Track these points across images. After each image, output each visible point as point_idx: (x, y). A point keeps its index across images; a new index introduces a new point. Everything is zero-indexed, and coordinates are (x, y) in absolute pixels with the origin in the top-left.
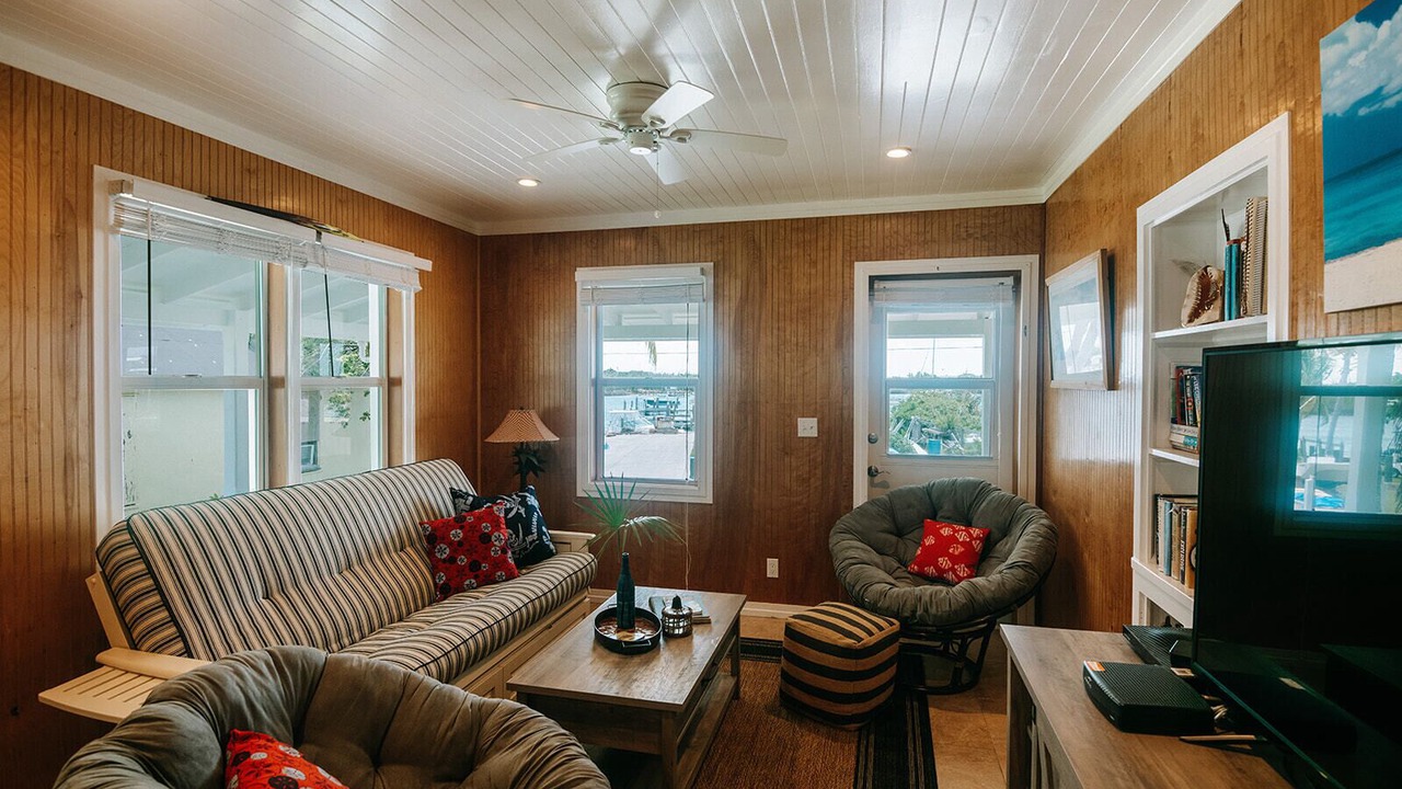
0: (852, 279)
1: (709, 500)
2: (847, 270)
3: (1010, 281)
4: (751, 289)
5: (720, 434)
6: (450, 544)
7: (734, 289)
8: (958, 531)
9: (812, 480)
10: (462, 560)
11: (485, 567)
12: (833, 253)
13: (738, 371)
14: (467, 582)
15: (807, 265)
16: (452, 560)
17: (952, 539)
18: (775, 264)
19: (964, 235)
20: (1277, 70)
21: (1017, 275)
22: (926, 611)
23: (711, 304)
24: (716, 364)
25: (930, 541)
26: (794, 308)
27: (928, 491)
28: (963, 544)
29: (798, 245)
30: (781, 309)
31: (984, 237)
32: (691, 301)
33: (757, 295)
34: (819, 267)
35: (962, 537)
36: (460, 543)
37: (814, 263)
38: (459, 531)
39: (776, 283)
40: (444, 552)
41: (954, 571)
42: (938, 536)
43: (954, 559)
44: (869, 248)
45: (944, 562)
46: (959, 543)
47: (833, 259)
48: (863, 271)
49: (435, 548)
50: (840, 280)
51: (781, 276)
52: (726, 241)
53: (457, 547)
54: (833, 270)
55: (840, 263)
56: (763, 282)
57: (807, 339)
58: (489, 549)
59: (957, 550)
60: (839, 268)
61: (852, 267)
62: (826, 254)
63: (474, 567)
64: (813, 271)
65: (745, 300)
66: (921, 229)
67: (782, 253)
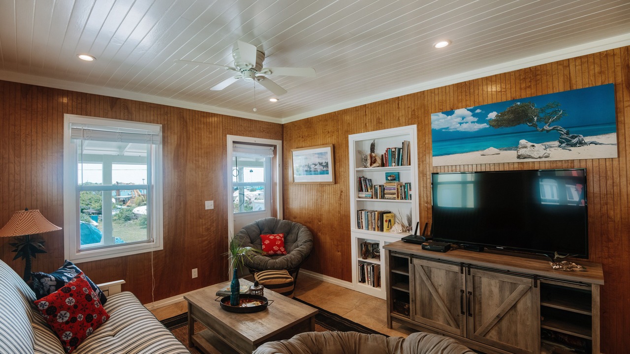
0: (226, 141)
1: (162, 248)
2: (224, 137)
3: (273, 148)
4: (182, 141)
5: (167, 213)
6: (68, 309)
7: (174, 139)
8: (276, 236)
9: (212, 228)
10: (80, 317)
11: (95, 316)
12: (218, 130)
13: (176, 180)
14: (88, 331)
15: (208, 133)
16: (73, 319)
17: (275, 240)
18: (194, 130)
19: (262, 130)
20: (412, 115)
21: (275, 147)
22: (291, 263)
23: (161, 146)
24: (164, 177)
25: (267, 242)
26: (203, 151)
27: (257, 224)
28: (279, 240)
29: (204, 123)
30: (197, 152)
31: (268, 132)
32: (153, 143)
33: (185, 144)
34: (213, 134)
35: (278, 238)
36: (75, 306)
37: (211, 133)
38: (71, 298)
39: (194, 139)
40: (64, 317)
41: (280, 250)
42: (270, 240)
43: (278, 246)
44: (232, 129)
45: (275, 248)
46: (278, 240)
47: (218, 131)
48: (230, 138)
49: (56, 316)
50: (221, 141)
51: (197, 136)
52: (169, 115)
53: (73, 310)
54: (218, 136)
55: (221, 134)
56: (188, 138)
57: (208, 166)
58: (93, 304)
59: (279, 243)
60: (221, 136)
61: (226, 136)
62: (216, 129)
63: (89, 318)
64: (211, 136)
65: (179, 146)
66: (249, 126)
67: (197, 126)
